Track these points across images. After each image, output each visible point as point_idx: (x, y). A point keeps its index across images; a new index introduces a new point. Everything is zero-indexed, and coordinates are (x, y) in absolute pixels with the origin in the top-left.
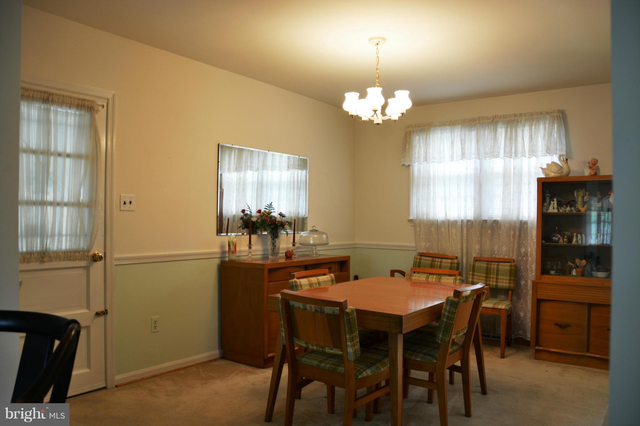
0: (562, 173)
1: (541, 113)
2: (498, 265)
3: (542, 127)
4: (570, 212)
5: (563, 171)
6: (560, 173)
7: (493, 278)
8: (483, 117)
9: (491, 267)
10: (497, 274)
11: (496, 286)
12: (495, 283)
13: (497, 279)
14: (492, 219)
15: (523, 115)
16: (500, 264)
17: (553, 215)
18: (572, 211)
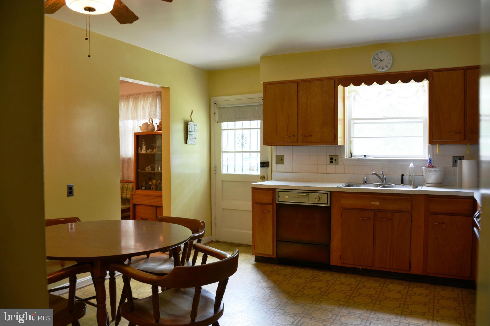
0: (148, 129)
1: (149, 93)
2: (128, 185)
3: (149, 102)
4: (150, 153)
5: (149, 129)
6: (146, 130)
7: (125, 193)
8: (123, 95)
9: (124, 186)
10: (127, 191)
11: (126, 197)
12: (125, 196)
13: (126, 193)
14: (128, 157)
15: (141, 94)
16: (129, 184)
17: (144, 155)
18: (151, 152)
